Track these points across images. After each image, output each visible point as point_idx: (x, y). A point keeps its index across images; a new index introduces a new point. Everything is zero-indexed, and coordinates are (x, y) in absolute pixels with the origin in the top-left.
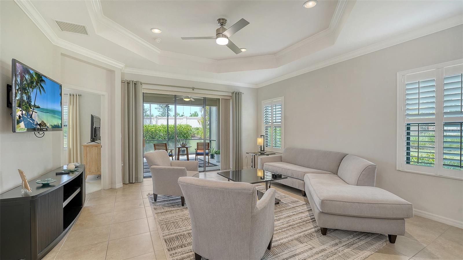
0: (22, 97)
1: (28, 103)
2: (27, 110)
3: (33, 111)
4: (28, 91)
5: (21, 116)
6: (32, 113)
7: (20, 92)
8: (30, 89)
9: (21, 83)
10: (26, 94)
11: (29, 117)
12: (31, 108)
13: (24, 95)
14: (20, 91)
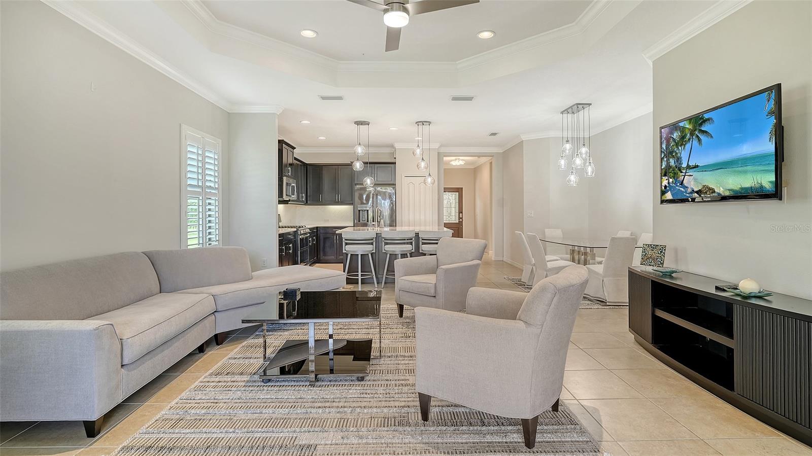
0: (668, 163)
1: (676, 168)
2: (675, 176)
3: (685, 176)
4: (677, 151)
5: (668, 185)
7: (665, 159)
8: (680, 148)
9: (666, 149)
10: (674, 157)
11: (678, 184)
12: (682, 172)
13: (671, 160)
14: (666, 157)
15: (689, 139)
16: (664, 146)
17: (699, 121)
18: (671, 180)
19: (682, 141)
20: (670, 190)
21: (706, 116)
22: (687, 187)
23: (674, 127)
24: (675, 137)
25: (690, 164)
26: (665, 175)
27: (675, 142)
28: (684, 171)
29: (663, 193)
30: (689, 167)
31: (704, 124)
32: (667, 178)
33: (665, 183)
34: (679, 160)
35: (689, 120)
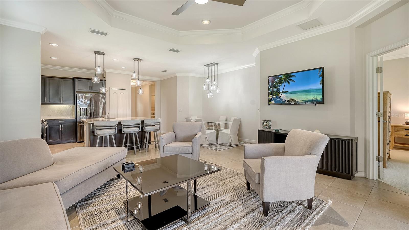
2: (276, 95)
4: (278, 86)
6: (281, 96)
7: (271, 89)
8: (279, 85)
15: (284, 82)
16: (271, 84)
17: (288, 76)
18: (274, 97)
19: (280, 82)
20: (274, 100)
21: (292, 74)
22: (282, 99)
23: (276, 77)
24: (276, 81)
25: (284, 91)
26: (271, 94)
27: (277, 82)
28: (281, 93)
29: (270, 101)
30: (283, 92)
31: (291, 77)
32: (272, 96)
33: (271, 97)
34: (278, 89)
35: (284, 75)
